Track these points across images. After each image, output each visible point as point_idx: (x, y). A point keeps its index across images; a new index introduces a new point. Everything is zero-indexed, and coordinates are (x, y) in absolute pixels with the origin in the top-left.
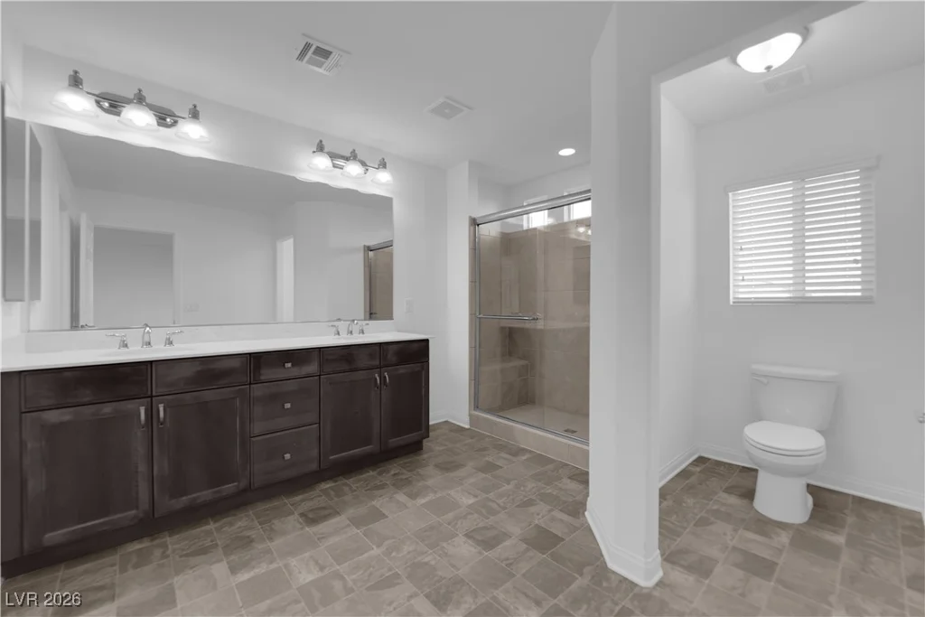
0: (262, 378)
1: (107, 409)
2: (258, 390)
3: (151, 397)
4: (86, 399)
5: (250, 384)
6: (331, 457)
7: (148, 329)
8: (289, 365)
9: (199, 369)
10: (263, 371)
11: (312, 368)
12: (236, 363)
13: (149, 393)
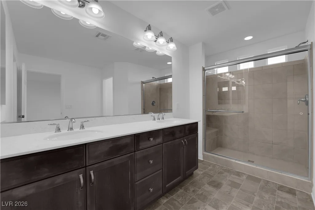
0: (140, 148)
1: (59, 180)
2: (139, 154)
3: (86, 167)
4: (45, 175)
5: (135, 151)
6: (167, 186)
7: (73, 120)
8: (152, 139)
9: (111, 145)
10: (140, 144)
11: (159, 140)
12: (128, 140)
13: (85, 164)
